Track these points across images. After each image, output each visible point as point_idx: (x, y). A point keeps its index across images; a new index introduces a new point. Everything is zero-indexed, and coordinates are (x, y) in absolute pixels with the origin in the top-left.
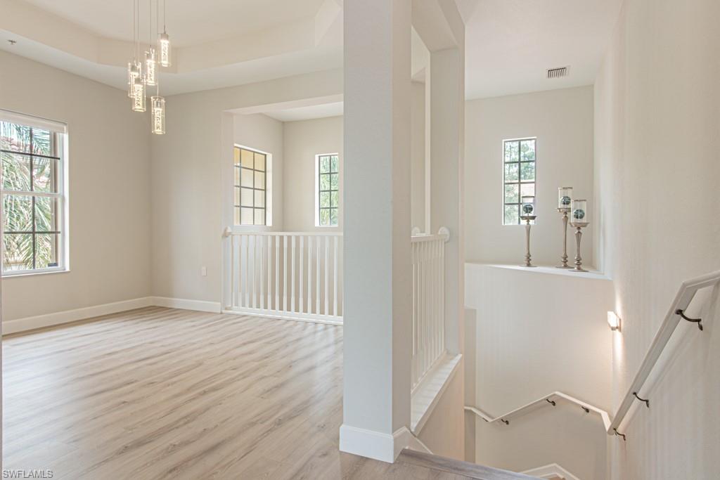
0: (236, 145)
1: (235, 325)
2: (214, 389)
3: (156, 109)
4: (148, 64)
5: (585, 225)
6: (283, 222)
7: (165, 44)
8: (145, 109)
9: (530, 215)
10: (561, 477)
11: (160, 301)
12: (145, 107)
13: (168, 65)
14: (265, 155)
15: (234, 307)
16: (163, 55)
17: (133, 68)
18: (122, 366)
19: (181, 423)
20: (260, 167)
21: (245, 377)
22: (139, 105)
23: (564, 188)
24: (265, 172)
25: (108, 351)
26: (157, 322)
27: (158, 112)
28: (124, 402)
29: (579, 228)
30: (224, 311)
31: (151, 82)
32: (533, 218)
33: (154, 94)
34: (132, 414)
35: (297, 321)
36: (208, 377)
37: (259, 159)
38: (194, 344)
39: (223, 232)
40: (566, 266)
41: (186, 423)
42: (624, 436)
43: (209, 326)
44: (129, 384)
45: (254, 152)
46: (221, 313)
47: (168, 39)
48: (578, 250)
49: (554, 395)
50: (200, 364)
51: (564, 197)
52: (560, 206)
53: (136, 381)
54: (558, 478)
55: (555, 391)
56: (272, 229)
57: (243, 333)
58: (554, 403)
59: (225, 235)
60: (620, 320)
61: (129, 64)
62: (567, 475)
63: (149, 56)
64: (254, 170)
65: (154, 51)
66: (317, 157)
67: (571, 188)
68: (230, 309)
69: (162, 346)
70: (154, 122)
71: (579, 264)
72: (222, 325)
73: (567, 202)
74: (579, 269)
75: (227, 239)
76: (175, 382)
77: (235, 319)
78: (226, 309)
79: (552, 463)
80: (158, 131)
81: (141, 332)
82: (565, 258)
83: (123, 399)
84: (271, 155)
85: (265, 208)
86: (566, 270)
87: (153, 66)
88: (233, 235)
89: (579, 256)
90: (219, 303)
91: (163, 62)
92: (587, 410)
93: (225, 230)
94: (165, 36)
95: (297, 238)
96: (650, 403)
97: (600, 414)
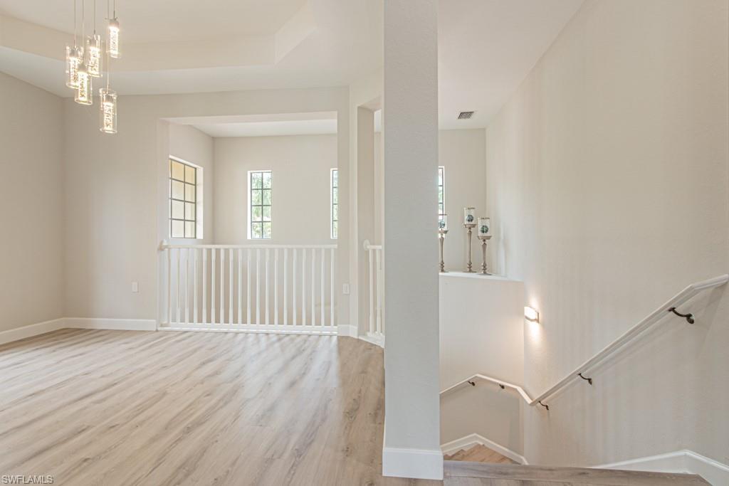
0: (171, 157)
1: (180, 344)
2: (199, 423)
3: (105, 104)
4: (91, 53)
5: (489, 238)
6: (213, 235)
7: (114, 31)
8: (91, 102)
9: (444, 229)
10: (481, 444)
11: (74, 322)
12: (91, 98)
13: (118, 55)
14: (196, 169)
15: (171, 323)
16: (111, 43)
17: (73, 53)
18: (60, 408)
19: (180, 476)
20: (190, 179)
21: (226, 404)
22: (83, 96)
23: (469, 209)
24: (195, 185)
25: (31, 391)
26: (80, 347)
27: (108, 107)
28: (86, 460)
29: (484, 240)
30: (159, 329)
31: (95, 73)
32: (446, 232)
33: (104, 87)
34: (105, 474)
35: (247, 333)
36: (182, 408)
37: (190, 171)
38: (142, 369)
39: (159, 244)
40: (470, 271)
41: (186, 476)
42: (547, 406)
43: (150, 347)
44: (80, 432)
45: (185, 165)
46: (157, 331)
47: (118, 27)
48: (484, 258)
49: (476, 377)
50: (165, 394)
51: (469, 216)
52: (466, 222)
53: (88, 427)
54: (479, 445)
55: (476, 373)
56: (203, 242)
57: (195, 351)
58: (473, 384)
59: (161, 249)
60: (538, 314)
61: (68, 48)
62: (487, 442)
63: (93, 42)
64: (184, 182)
65: (99, 37)
66: (249, 173)
67: (473, 208)
68: (166, 325)
69: (103, 376)
70: (103, 119)
71: (485, 269)
72: (164, 345)
73: (471, 219)
74: (485, 273)
75: (162, 252)
76: (143, 421)
77: (176, 336)
78: (162, 326)
79: (473, 433)
80: (109, 129)
81: (66, 361)
82: (470, 264)
83: (83, 455)
84: (202, 169)
85: (195, 221)
86: (472, 274)
87: (98, 56)
88: (169, 249)
89: (485, 263)
90: (154, 321)
91: (112, 51)
92: (503, 387)
93: (162, 242)
94: (114, 21)
95: (227, 251)
96: (593, 381)
97: (516, 390)
